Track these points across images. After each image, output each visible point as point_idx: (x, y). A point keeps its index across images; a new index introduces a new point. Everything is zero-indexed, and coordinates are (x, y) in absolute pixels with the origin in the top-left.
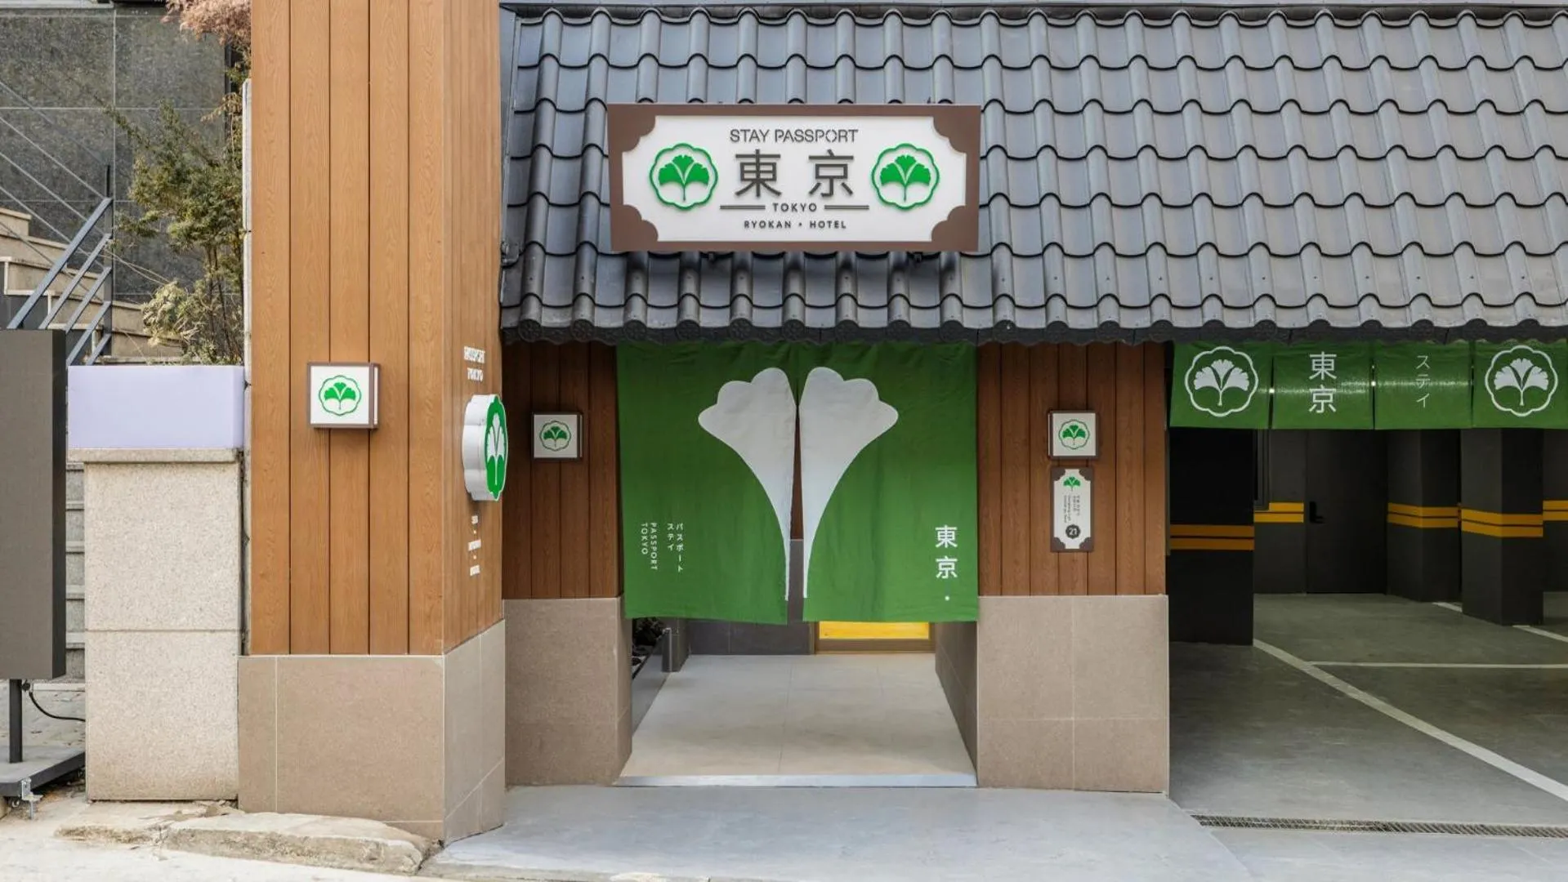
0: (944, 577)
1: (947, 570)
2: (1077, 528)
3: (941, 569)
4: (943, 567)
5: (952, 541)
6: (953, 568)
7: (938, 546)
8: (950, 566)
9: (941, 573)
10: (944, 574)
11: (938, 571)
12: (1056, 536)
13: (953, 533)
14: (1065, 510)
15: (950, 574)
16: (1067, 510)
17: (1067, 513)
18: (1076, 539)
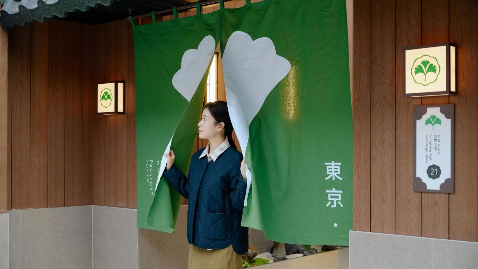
0: (332, 206)
1: (335, 200)
2: (438, 168)
3: (330, 199)
4: (332, 197)
5: (338, 175)
6: (340, 199)
7: (327, 179)
8: (337, 197)
9: (330, 203)
10: (332, 203)
11: (328, 201)
12: (418, 176)
13: (339, 167)
14: (426, 149)
15: (338, 204)
16: (429, 149)
17: (428, 153)
18: (437, 179)
